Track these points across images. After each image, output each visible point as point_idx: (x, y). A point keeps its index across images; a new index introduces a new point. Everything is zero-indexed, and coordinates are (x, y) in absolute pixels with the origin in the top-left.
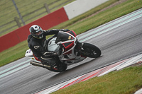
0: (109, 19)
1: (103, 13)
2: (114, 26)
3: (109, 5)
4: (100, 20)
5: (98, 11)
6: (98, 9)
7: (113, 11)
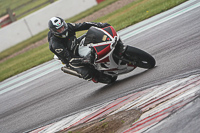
0: (21, 68)
1: (12, 60)
2: (28, 78)
3: (21, 49)
4: (10, 69)
5: (6, 56)
6: (6, 54)
7: (27, 58)
